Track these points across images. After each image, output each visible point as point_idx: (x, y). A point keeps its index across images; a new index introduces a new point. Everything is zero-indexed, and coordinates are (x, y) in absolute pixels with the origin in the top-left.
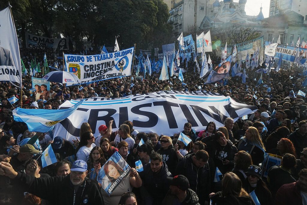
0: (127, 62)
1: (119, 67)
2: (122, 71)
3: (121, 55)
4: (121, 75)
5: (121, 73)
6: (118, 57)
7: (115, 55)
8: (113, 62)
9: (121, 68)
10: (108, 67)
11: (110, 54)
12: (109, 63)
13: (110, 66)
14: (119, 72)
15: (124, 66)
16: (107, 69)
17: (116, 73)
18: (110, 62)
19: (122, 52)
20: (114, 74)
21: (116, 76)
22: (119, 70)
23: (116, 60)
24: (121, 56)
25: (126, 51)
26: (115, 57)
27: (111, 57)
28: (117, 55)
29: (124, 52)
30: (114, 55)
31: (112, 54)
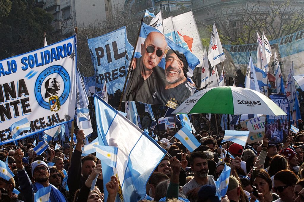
0: (65, 80)
1: (47, 100)
2: (57, 108)
3: (40, 61)
4: (56, 121)
5: (57, 114)
6: (32, 67)
7: (22, 62)
8: (22, 83)
9: (53, 102)
10: (10, 97)
11: (8, 62)
12: (10, 85)
13: (14, 96)
14: (50, 113)
15: (59, 93)
16: (7, 105)
17: (43, 119)
18: (12, 83)
19: (42, 53)
20: (37, 121)
21: (43, 127)
22: (50, 109)
23: (30, 76)
24: (42, 64)
25: (53, 50)
26: (24, 69)
27: (13, 68)
28: (29, 62)
29: (47, 53)
30: (20, 65)
31: (14, 62)
